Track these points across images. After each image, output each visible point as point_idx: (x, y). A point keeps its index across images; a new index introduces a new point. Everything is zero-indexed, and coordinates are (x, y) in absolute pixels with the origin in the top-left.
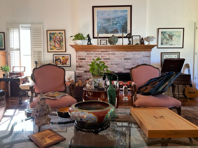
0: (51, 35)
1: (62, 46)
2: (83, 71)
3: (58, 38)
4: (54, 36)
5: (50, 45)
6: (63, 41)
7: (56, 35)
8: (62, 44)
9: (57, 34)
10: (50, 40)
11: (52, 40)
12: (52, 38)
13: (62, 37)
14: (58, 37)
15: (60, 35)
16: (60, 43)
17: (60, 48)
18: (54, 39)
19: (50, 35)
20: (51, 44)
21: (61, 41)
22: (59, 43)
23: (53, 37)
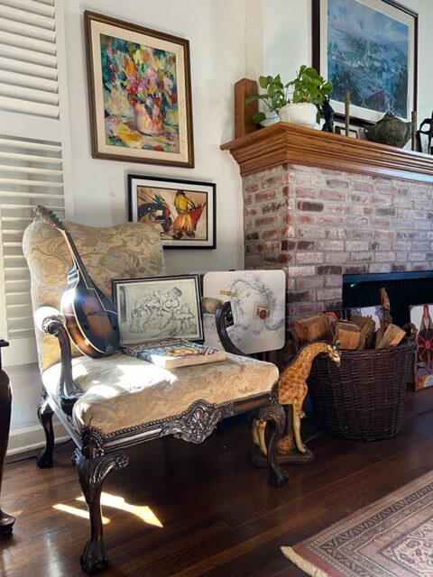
0: (109, 53)
1: (172, 130)
2: (313, 268)
3: (153, 79)
4: (127, 63)
5: (107, 114)
6: (175, 100)
7: (138, 56)
8: (170, 117)
9: (146, 56)
10: (104, 82)
11: (118, 82)
12: (116, 70)
13: (172, 77)
14: (149, 71)
15: (160, 64)
16: (163, 112)
17: (164, 139)
18: (131, 78)
19: (104, 48)
20: (114, 111)
21: (168, 99)
22: (156, 111)
23: (121, 69)
